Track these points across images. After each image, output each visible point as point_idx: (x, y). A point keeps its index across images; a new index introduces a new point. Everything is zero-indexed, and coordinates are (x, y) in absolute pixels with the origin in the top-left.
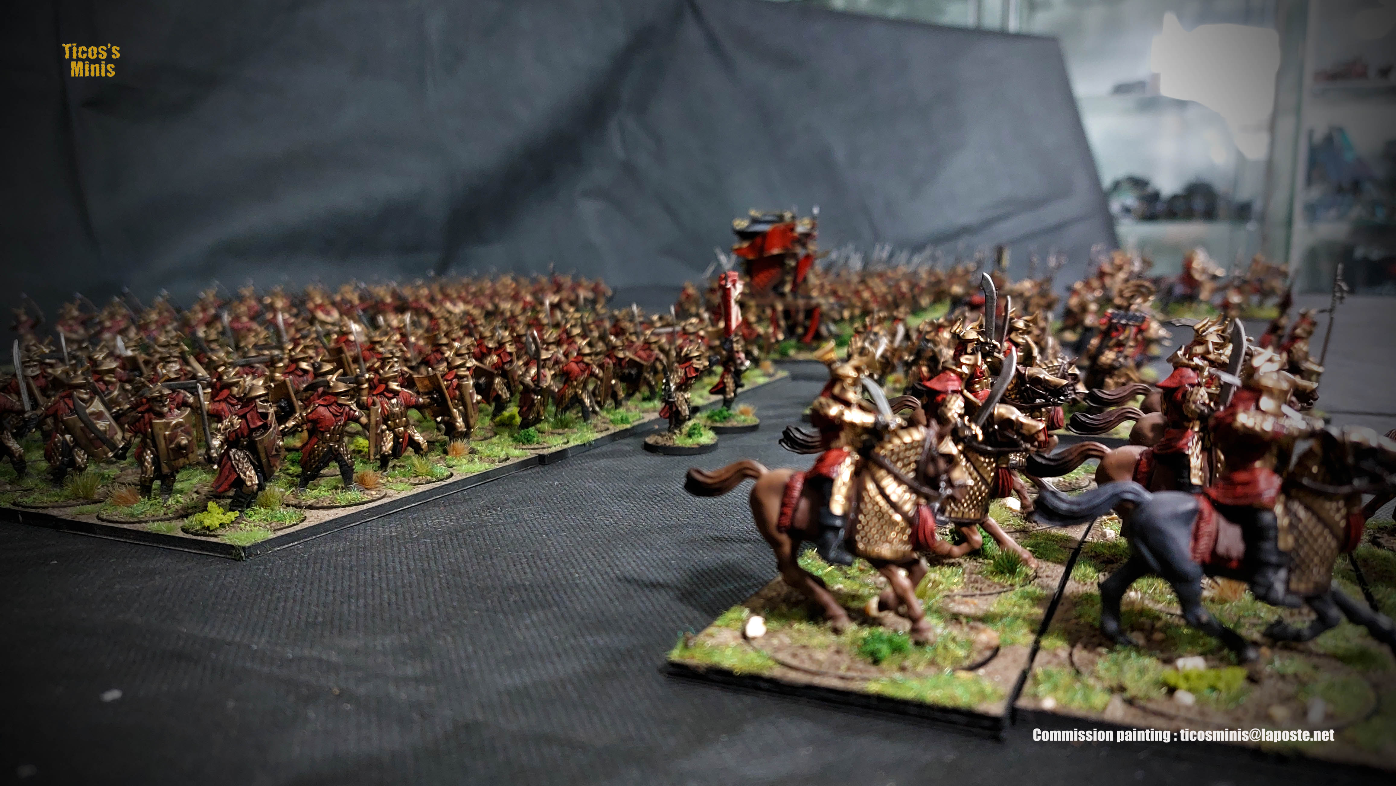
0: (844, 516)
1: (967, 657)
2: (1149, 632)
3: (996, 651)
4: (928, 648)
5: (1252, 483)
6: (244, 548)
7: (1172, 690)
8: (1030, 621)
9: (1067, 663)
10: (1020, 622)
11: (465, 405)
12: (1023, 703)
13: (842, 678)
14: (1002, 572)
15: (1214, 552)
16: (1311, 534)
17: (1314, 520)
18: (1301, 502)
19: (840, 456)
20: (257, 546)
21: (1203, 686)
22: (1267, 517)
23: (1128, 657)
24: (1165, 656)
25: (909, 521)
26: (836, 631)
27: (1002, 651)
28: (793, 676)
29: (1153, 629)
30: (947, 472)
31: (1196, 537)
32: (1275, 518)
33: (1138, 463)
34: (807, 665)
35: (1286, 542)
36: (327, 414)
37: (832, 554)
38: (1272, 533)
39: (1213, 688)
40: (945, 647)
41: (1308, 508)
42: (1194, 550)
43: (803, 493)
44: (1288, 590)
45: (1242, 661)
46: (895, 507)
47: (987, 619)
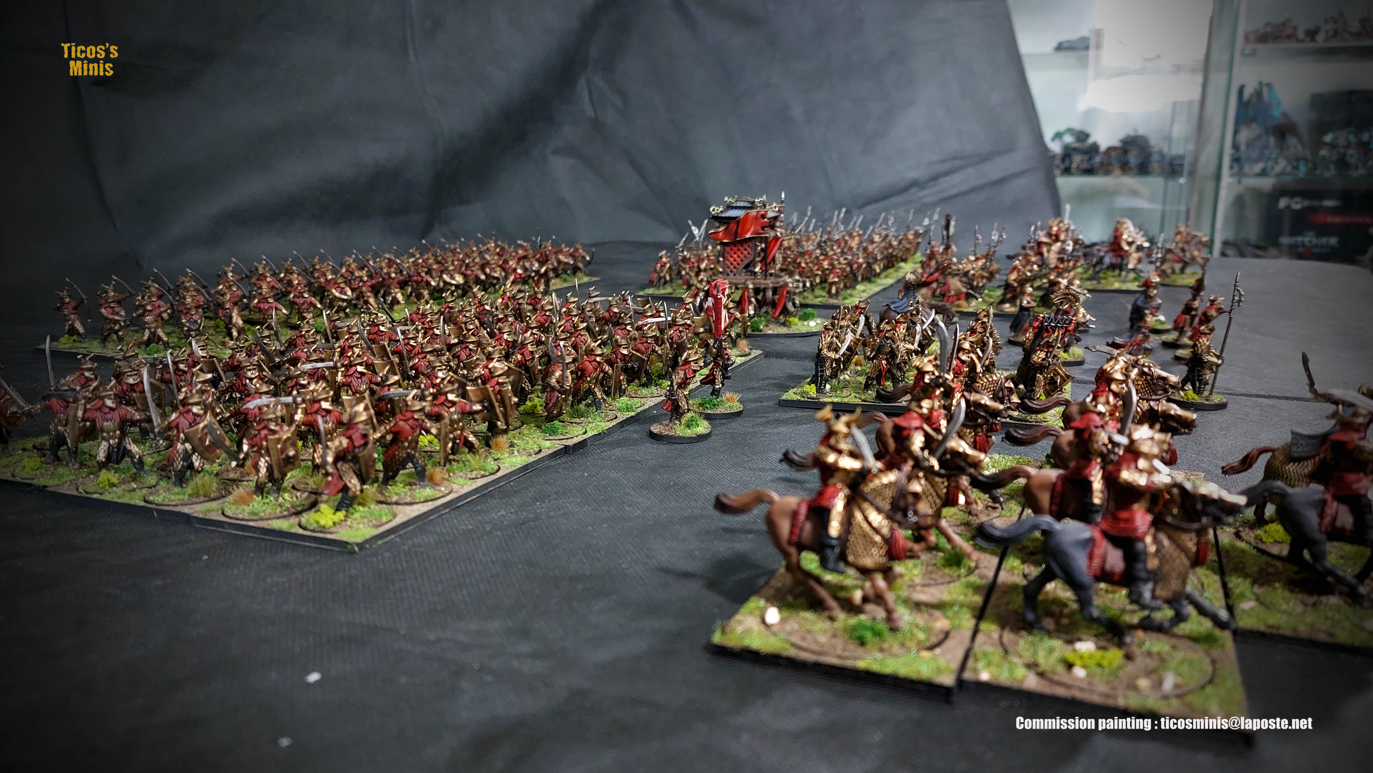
0: (839, 538)
1: (927, 639)
2: (1057, 617)
3: (947, 635)
4: (899, 635)
5: (1131, 520)
6: (358, 544)
7: (1070, 666)
8: (972, 608)
9: (998, 643)
10: (965, 610)
11: (505, 407)
12: (967, 675)
13: (840, 657)
14: (951, 565)
15: (1103, 569)
16: (1171, 555)
17: (1174, 547)
18: (1166, 533)
19: (835, 491)
20: (367, 541)
21: (1092, 663)
22: (1140, 546)
23: (1041, 640)
24: (1069, 637)
25: (887, 541)
26: (832, 619)
27: (952, 634)
28: (804, 656)
29: (1061, 615)
30: (915, 504)
31: (1091, 557)
32: (1145, 547)
33: (1054, 485)
34: (814, 647)
35: (1153, 563)
36: (407, 427)
37: (831, 565)
38: (1142, 557)
39: (1099, 665)
40: (912, 633)
41: (1170, 538)
42: (1090, 566)
43: (808, 518)
44: (1154, 597)
45: (1121, 644)
46: (876, 531)
47: (940, 606)
